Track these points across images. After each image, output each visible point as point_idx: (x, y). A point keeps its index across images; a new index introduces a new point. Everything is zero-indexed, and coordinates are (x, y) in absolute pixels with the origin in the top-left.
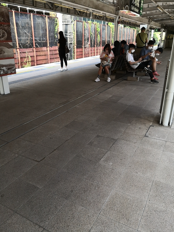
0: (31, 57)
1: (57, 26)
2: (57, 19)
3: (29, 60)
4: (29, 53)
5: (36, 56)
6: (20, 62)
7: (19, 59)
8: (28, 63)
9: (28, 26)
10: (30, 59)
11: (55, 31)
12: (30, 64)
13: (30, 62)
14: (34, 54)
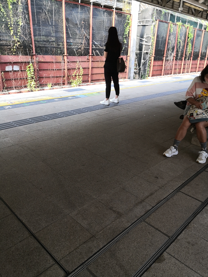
0: (83, 68)
1: (128, 26)
2: (129, 15)
3: (79, 73)
4: (82, 63)
5: (92, 68)
6: (66, 76)
7: (66, 71)
8: (78, 78)
9: (83, 23)
10: (82, 72)
11: (125, 34)
12: (81, 79)
13: (80, 77)
14: (89, 64)
